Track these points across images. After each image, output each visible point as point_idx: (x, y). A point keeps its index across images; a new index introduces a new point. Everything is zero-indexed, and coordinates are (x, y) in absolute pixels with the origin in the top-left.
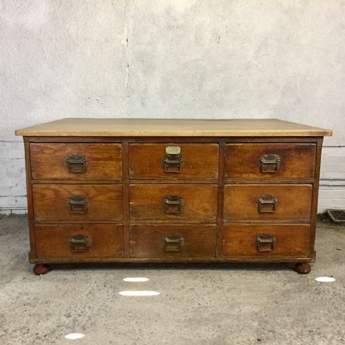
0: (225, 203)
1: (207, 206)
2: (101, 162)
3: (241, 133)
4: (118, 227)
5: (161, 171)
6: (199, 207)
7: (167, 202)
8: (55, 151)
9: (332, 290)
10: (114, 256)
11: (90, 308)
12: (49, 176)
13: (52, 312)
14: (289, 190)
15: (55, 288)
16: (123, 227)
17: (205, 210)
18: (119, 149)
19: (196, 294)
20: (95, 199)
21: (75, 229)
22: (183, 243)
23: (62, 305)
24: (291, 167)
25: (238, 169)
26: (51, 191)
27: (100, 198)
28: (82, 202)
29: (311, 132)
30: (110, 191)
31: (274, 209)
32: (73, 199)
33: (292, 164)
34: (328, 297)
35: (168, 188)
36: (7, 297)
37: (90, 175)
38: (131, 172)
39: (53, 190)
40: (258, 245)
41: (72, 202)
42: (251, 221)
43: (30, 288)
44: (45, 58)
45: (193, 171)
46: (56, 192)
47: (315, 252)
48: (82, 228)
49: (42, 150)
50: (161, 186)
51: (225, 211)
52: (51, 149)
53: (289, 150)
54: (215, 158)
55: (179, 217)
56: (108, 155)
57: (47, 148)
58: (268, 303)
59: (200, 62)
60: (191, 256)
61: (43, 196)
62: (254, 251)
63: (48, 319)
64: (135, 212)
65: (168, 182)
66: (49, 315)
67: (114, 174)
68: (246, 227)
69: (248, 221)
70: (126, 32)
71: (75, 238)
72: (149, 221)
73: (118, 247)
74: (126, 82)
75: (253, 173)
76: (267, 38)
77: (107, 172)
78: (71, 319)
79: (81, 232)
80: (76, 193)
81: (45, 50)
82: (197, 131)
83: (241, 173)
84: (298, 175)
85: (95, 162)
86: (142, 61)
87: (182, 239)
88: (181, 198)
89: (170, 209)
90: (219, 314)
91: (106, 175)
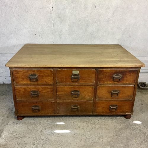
0: (97, 93)
1: (89, 94)
2: (44, 77)
3: (106, 66)
4: (52, 102)
5: (70, 80)
6: (86, 94)
7: (73, 93)
8: (24, 73)
9: (139, 128)
10: (50, 113)
11: (42, 140)
12: (21, 83)
13: (27, 142)
14: (124, 88)
15: (26, 128)
16: (54, 102)
17: (89, 96)
18: (52, 72)
19: (85, 131)
20: (42, 92)
21: (34, 103)
22: (79, 108)
23: (30, 138)
24: (126, 79)
25: (103, 80)
26: (23, 89)
27: (44, 91)
28: (36, 93)
29: (136, 66)
30: (48, 88)
31: (118, 95)
32: (33, 92)
33: (126, 77)
34: (137, 132)
35: (73, 87)
36: (7, 133)
37: (39, 82)
38: (57, 81)
39: (24, 88)
40: (110, 109)
41: (32, 93)
42: (108, 100)
43: (16, 128)
44: (14, 16)
45: (84, 81)
46: (25, 89)
47: (133, 111)
48: (37, 103)
49: (18, 72)
50: (70, 86)
51: (97, 96)
52: (22, 72)
53: (126, 72)
54: (94, 76)
55: (78, 99)
56: (47, 74)
57: (20, 71)
58: (114, 136)
59: (86, 18)
60: (82, 113)
61: (19, 91)
62: (108, 111)
63: (25, 146)
64: (59, 97)
65: (73, 85)
66: (26, 144)
67: (50, 82)
68: (106, 102)
69: (106, 100)
70: (52, 3)
71: (34, 107)
72: (65, 100)
73: (52, 110)
74: (52, 27)
75: (109, 81)
76: (117, 7)
77: (47, 81)
78: (35, 146)
79: (36, 105)
80: (34, 89)
81: (14, 12)
82: (86, 65)
83: (105, 81)
84: (129, 82)
85: (42, 77)
86: (60, 17)
87: (79, 107)
88: (79, 91)
89: (74, 95)
90: (94, 142)
91: (46, 82)
